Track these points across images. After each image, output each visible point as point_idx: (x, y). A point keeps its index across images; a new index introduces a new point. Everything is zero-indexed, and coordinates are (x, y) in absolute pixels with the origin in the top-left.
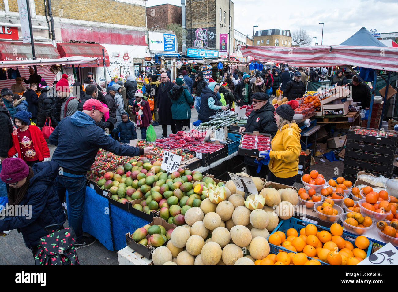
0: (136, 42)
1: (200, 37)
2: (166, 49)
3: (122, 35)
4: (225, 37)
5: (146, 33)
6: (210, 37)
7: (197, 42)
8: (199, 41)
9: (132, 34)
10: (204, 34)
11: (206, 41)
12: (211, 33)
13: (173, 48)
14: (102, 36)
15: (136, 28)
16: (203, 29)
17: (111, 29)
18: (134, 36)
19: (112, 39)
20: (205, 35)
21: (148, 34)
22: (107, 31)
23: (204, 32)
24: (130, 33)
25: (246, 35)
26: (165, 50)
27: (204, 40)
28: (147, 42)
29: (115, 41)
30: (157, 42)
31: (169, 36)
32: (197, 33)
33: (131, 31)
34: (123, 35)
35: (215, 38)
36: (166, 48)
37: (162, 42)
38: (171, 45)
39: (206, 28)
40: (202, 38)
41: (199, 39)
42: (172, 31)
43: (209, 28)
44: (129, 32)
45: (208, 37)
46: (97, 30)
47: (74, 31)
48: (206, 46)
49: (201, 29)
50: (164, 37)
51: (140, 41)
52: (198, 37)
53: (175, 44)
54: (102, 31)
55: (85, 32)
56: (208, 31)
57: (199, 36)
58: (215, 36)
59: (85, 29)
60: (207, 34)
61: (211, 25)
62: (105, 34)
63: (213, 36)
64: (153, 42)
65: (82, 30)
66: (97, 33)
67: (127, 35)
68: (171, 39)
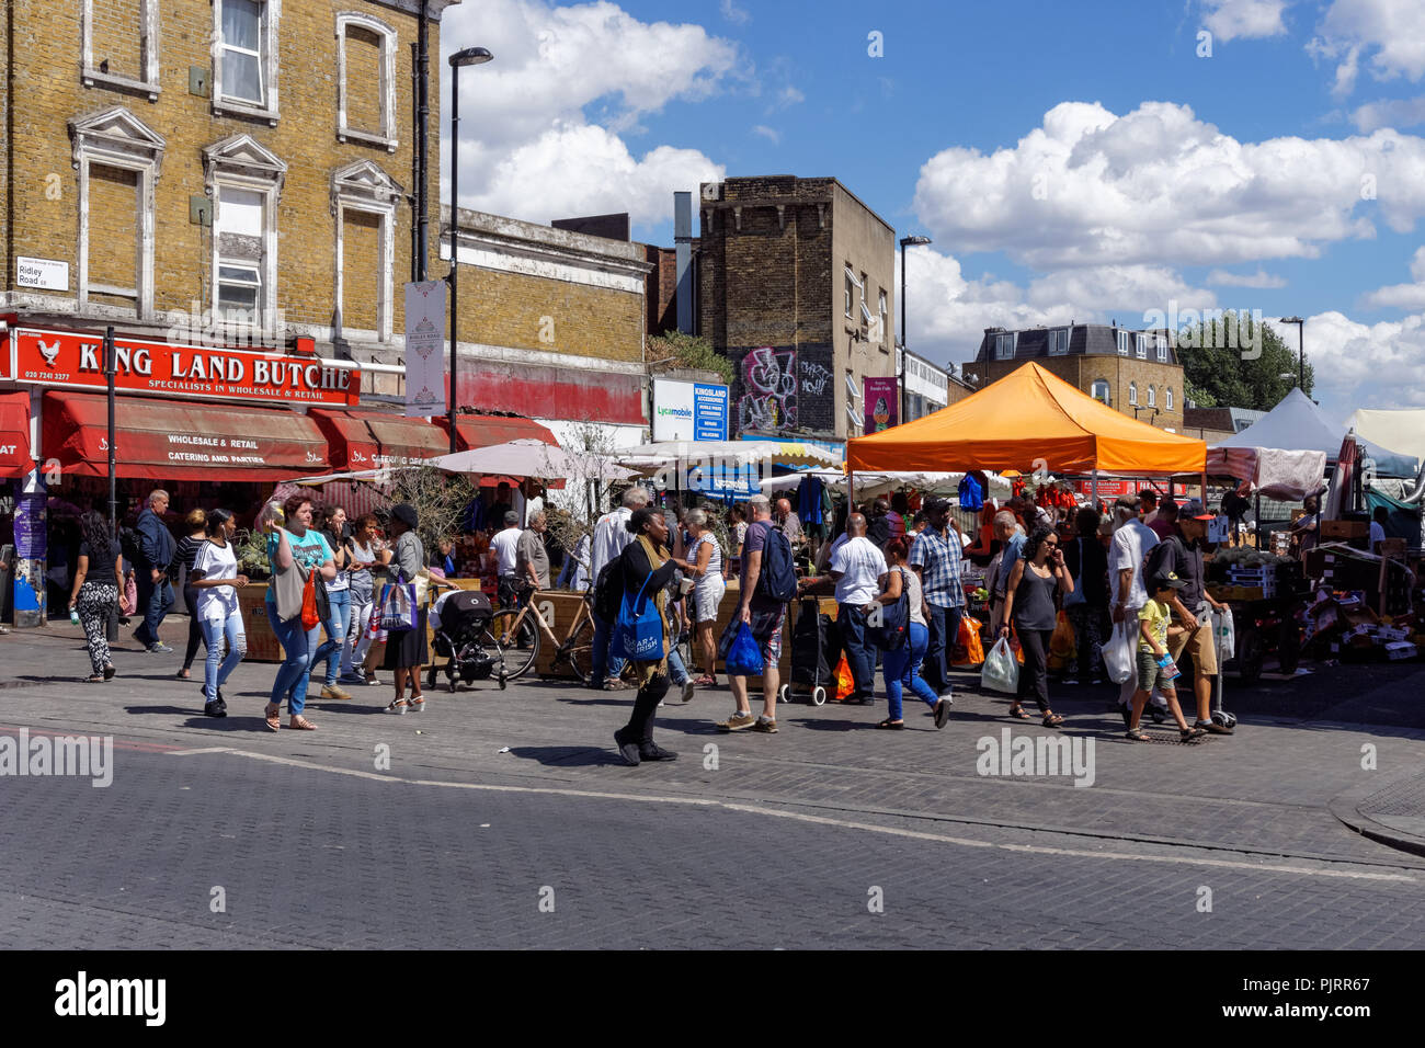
0: (617, 412)
1: (766, 384)
2: (700, 436)
3: (582, 389)
4: (888, 389)
5: (644, 384)
6: (806, 385)
7: (751, 405)
8: (761, 403)
9: (606, 385)
10: (783, 370)
11: (790, 401)
12: (811, 369)
13: (720, 433)
14: (534, 394)
15: (616, 367)
16: (775, 350)
17: (556, 370)
18: (613, 390)
19: (556, 403)
20: (787, 375)
21: (651, 384)
22: (547, 379)
23: (782, 363)
24: (602, 384)
25: (945, 366)
26: (695, 439)
27: (783, 397)
28: (645, 413)
29: (563, 409)
30: (674, 412)
31: (710, 392)
32: (749, 367)
33: (605, 376)
34: (585, 389)
35: (832, 391)
36: (701, 432)
37: (689, 413)
38: (715, 424)
39: (792, 348)
40: (772, 388)
41: (758, 394)
42: (716, 375)
43: (803, 346)
44: (598, 381)
45: (800, 385)
46: (520, 377)
47: (471, 377)
48: (790, 421)
49: (768, 352)
50: (696, 396)
51: (626, 409)
52: (753, 386)
53: (725, 419)
54: (534, 379)
55: (495, 381)
56: (800, 359)
57: (759, 380)
58: (831, 380)
59: (494, 371)
60: (793, 372)
61: (811, 335)
62: (541, 386)
63: (822, 382)
64: (664, 411)
65: (489, 375)
66: (522, 384)
67: (595, 389)
68: (716, 400)
